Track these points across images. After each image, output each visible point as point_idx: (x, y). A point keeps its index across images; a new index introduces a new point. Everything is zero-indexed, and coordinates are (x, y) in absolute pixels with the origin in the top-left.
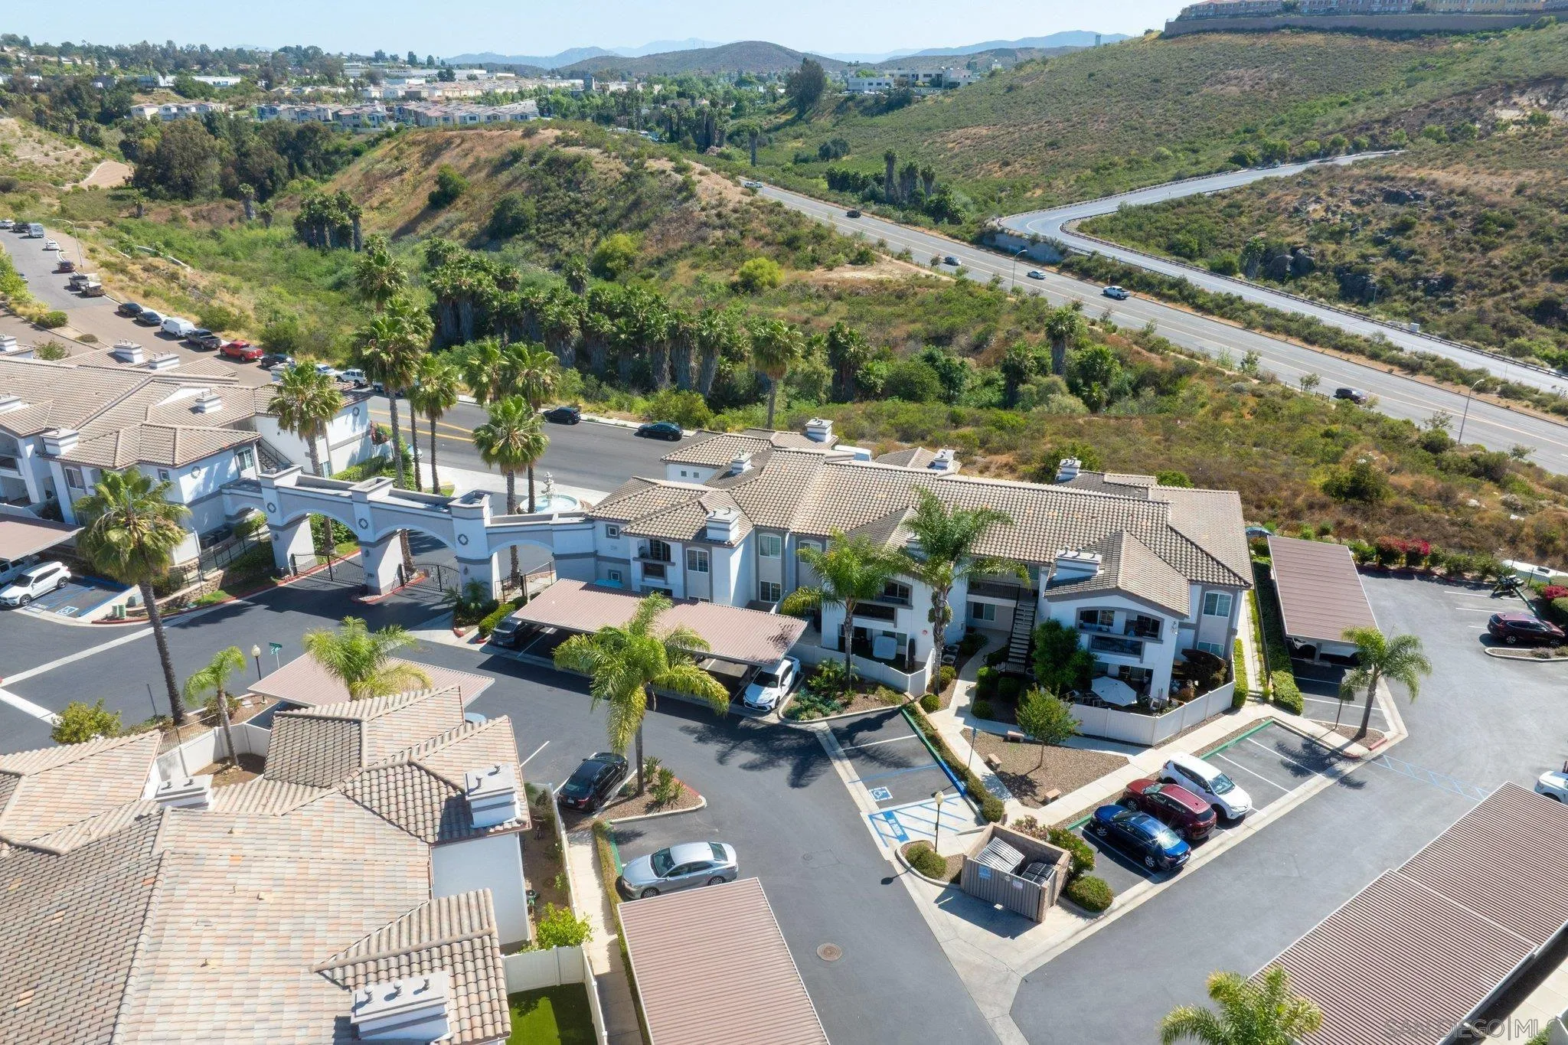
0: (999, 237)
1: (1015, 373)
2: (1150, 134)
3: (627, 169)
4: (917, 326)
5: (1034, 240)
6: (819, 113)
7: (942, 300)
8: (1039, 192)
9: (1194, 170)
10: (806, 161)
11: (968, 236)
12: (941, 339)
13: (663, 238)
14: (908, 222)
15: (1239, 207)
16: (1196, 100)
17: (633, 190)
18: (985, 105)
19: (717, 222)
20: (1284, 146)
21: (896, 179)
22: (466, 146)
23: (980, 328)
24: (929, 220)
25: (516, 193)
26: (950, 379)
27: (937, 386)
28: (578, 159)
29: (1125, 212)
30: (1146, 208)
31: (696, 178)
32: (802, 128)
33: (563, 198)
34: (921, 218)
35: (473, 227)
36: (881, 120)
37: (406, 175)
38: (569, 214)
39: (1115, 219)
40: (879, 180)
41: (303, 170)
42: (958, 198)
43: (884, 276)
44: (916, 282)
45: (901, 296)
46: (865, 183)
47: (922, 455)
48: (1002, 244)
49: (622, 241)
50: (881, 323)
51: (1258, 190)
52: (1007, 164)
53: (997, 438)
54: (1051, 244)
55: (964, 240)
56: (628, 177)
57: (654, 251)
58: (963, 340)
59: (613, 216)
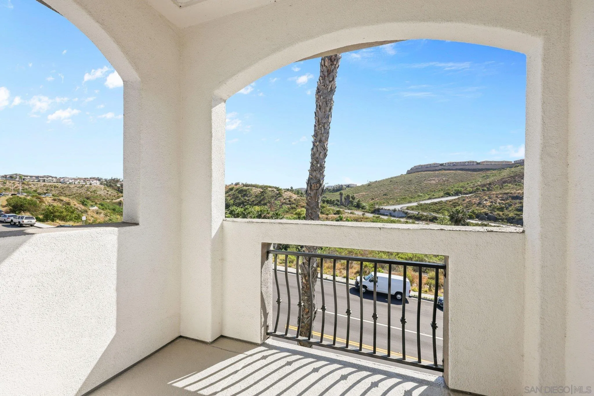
0: (381, 211)
3: (262, 190)
5: (395, 210)
8: (385, 204)
11: (370, 211)
13: (271, 207)
15: (458, 203)
16: (423, 184)
17: (263, 195)
19: (289, 203)
20: (461, 190)
21: (343, 200)
24: (355, 208)
28: (248, 189)
31: (283, 192)
33: (242, 199)
34: (353, 208)
38: (243, 203)
40: (338, 201)
42: (363, 203)
46: (333, 202)
48: (382, 213)
49: (257, 208)
52: (373, 199)
55: (369, 212)
56: (262, 192)
59: (256, 202)
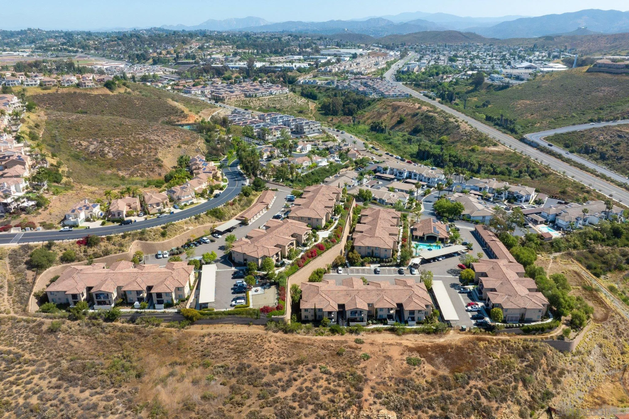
0: (525, 140)
1: (521, 172)
2: (573, 108)
4: (505, 162)
5: (532, 142)
6: (482, 89)
7: (511, 156)
8: (539, 124)
9: (579, 122)
10: (478, 107)
12: (509, 164)
13: (454, 138)
14: (505, 133)
15: (584, 135)
16: (590, 97)
17: (446, 126)
18: (530, 92)
19: (465, 135)
21: (503, 121)
22: (404, 109)
23: (517, 163)
24: (509, 132)
25: (419, 123)
26: (510, 172)
27: (508, 173)
28: (432, 117)
29: (556, 135)
30: (561, 134)
31: (460, 124)
32: (477, 93)
33: (430, 125)
35: (410, 130)
36: (500, 92)
37: (389, 114)
38: (431, 129)
39: (553, 137)
40: (498, 119)
41: (360, 109)
42: (517, 127)
43: (499, 150)
44: (506, 151)
45: (502, 155)
46: (495, 120)
47: (505, 183)
48: (525, 142)
49: (445, 137)
50: (499, 160)
51: (590, 130)
52: (532, 114)
53: (515, 182)
54: (536, 143)
55: (517, 139)
56: (445, 122)
57: (451, 140)
58: (513, 165)
59: (442, 131)
